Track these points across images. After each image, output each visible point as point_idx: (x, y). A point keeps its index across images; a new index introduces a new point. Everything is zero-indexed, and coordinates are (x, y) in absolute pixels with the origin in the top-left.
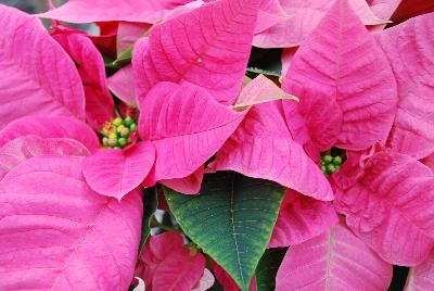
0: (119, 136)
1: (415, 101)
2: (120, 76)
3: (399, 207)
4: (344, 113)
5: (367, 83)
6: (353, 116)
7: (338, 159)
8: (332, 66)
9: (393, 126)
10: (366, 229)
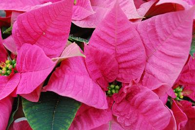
0: (7, 69)
1: (154, 59)
2: (10, 39)
3: (144, 114)
4: (119, 64)
5: (130, 49)
6: (124, 65)
7: (117, 87)
8: (113, 39)
9: (144, 71)
10: (127, 124)
